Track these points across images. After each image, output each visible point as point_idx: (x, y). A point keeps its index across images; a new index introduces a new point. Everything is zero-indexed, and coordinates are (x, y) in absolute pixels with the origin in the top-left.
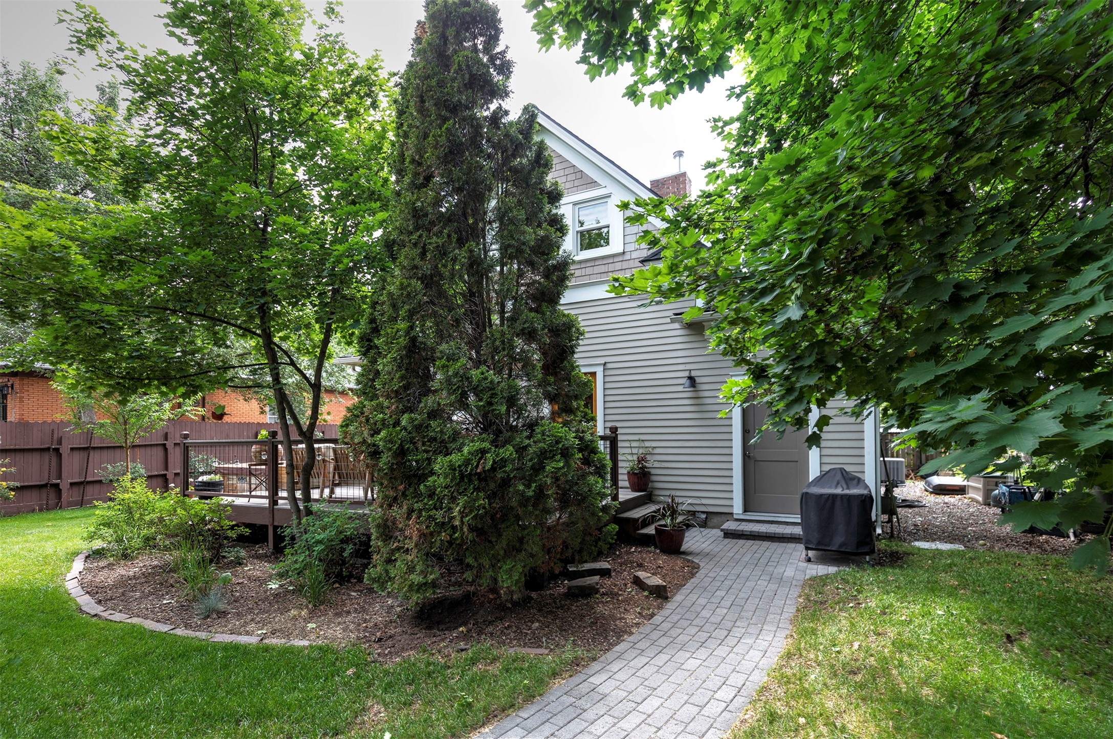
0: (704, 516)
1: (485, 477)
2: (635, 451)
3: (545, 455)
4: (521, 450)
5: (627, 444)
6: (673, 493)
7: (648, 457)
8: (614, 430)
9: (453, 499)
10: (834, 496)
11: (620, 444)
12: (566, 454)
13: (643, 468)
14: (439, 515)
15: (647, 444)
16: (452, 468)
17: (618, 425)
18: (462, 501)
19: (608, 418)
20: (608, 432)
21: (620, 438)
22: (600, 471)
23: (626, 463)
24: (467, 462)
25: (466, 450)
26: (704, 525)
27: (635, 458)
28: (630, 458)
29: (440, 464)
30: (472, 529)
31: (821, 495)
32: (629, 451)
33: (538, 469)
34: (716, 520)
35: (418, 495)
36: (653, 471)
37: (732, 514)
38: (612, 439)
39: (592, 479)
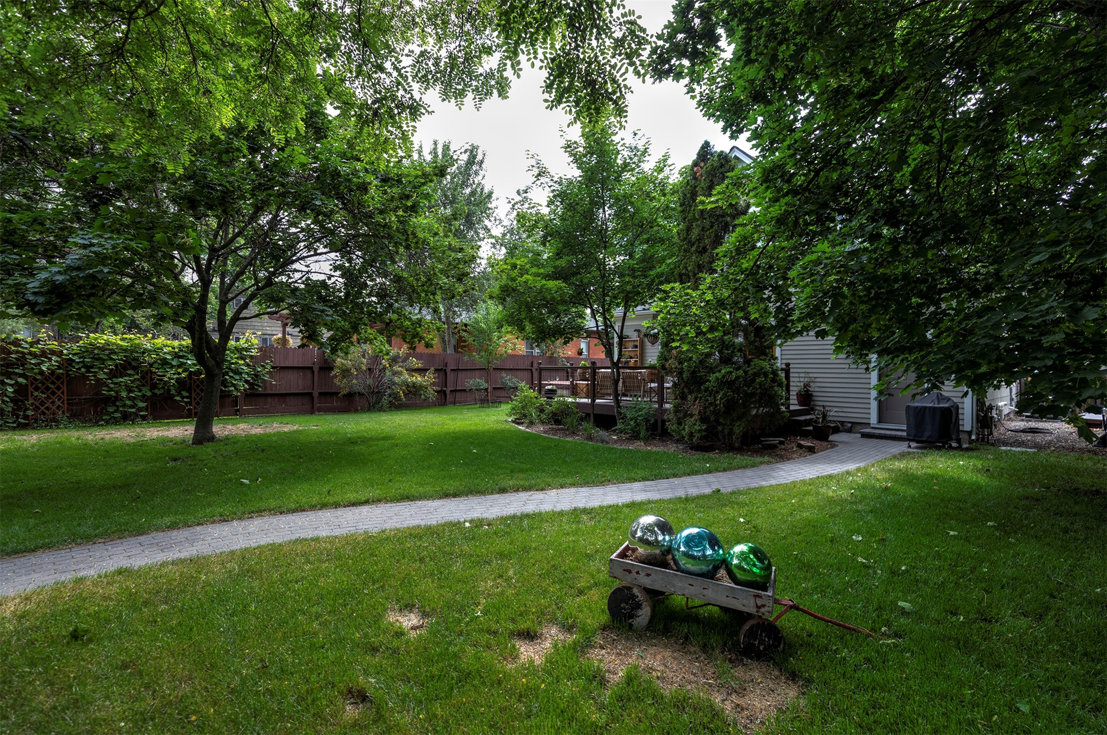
0: (850, 425)
1: (731, 383)
2: (802, 380)
3: (756, 375)
4: (746, 372)
5: (797, 375)
6: (824, 404)
7: (811, 384)
8: (788, 365)
9: (717, 392)
10: (925, 408)
11: (791, 375)
12: (765, 375)
13: (808, 391)
14: (711, 399)
15: (811, 375)
16: (717, 379)
17: (790, 361)
18: (721, 393)
19: (784, 357)
20: (784, 366)
21: (791, 370)
22: (780, 385)
23: (796, 386)
24: (724, 377)
25: (723, 371)
26: (850, 431)
27: (802, 384)
28: (798, 384)
29: (712, 377)
30: (724, 406)
31: (917, 407)
32: (798, 379)
33: (753, 381)
34: (858, 428)
35: (699, 391)
36: (814, 394)
37: (869, 424)
38: (787, 371)
39: (776, 389)
